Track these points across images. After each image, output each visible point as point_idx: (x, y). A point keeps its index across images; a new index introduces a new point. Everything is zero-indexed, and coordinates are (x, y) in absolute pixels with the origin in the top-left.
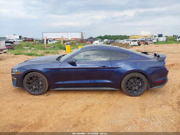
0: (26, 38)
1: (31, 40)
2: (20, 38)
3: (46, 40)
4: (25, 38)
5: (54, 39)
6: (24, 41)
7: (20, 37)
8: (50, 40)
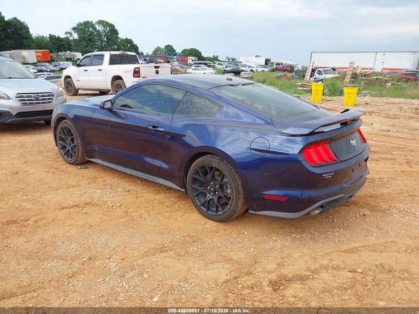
0: (279, 64)
1: (288, 69)
2: (266, 64)
3: (310, 71)
4: (277, 64)
5: (334, 69)
6: (273, 71)
7: (267, 61)
8: (321, 69)
